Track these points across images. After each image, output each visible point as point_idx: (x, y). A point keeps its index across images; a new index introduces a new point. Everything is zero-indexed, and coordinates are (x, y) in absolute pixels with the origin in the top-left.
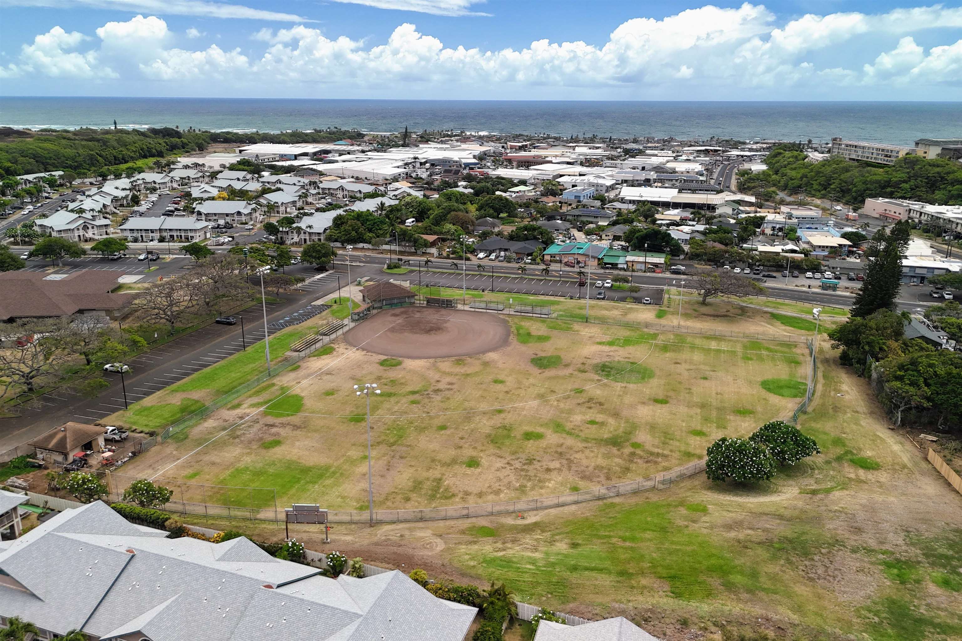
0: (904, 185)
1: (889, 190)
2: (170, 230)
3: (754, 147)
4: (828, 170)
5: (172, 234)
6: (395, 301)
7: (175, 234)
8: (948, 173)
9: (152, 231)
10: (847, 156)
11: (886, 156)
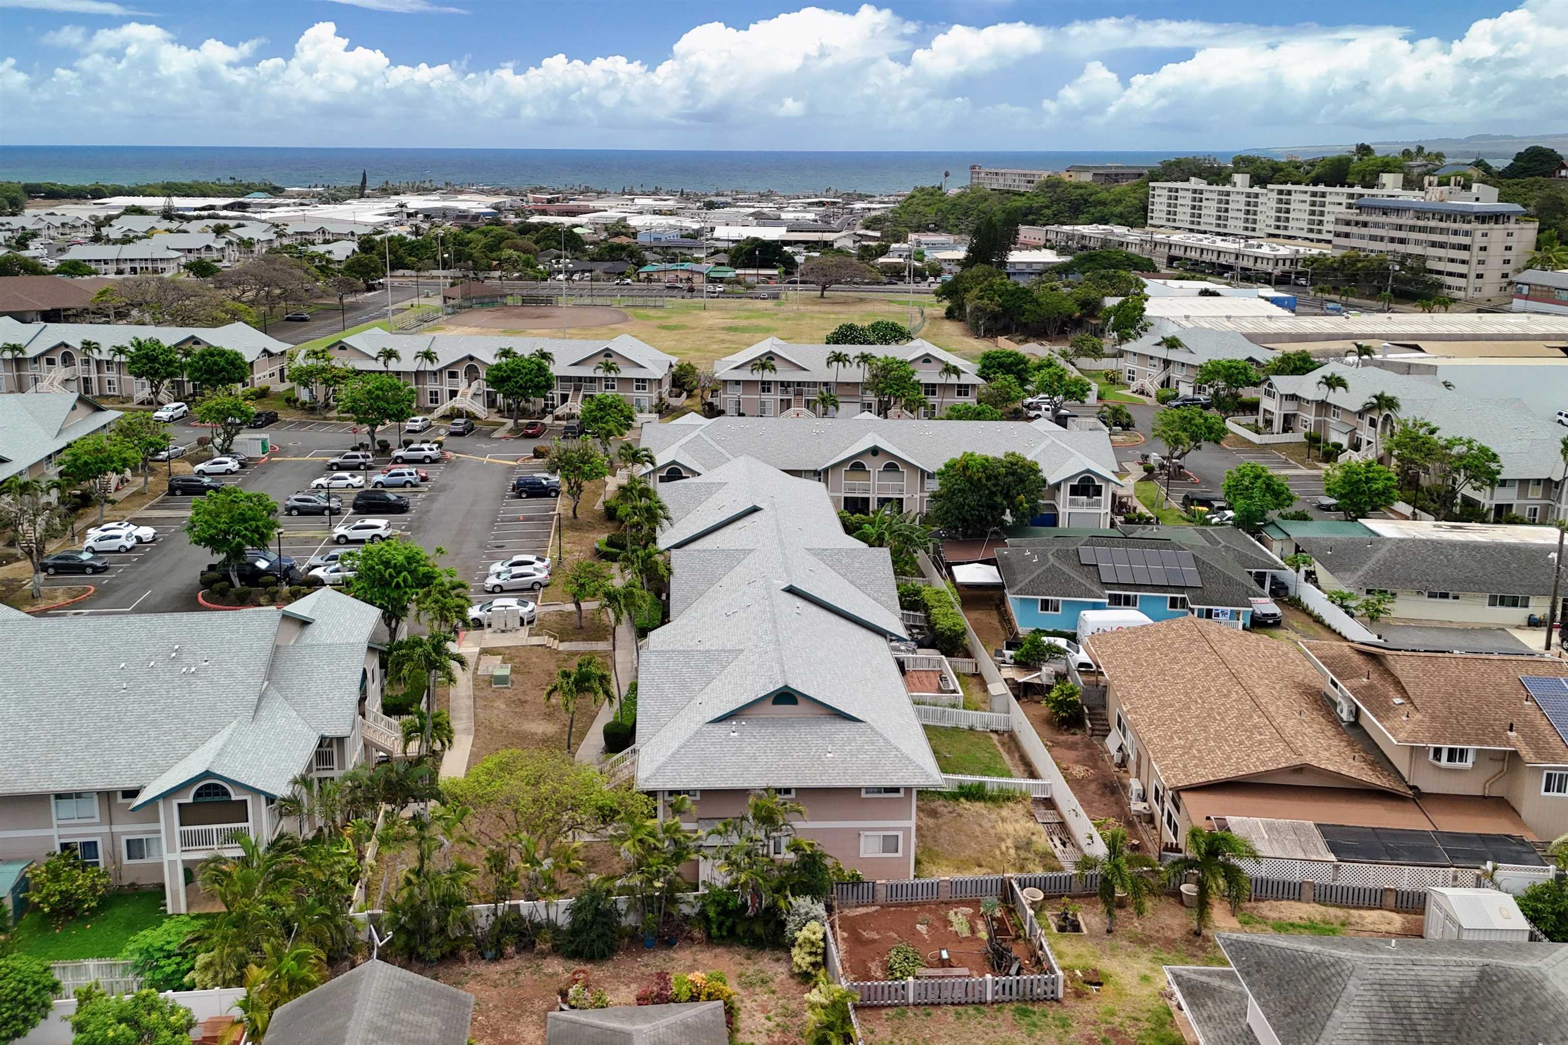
0: (1046, 211)
1: (1030, 217)
2: (131, 260)
3: (886, 199)
4: (965, 200)
5: (133, 265)
6: (487, 300)
7: (137, 265)
8: (1091, 195)
9: (106, 262)
10: (988, 187)
11: (1029, 182)
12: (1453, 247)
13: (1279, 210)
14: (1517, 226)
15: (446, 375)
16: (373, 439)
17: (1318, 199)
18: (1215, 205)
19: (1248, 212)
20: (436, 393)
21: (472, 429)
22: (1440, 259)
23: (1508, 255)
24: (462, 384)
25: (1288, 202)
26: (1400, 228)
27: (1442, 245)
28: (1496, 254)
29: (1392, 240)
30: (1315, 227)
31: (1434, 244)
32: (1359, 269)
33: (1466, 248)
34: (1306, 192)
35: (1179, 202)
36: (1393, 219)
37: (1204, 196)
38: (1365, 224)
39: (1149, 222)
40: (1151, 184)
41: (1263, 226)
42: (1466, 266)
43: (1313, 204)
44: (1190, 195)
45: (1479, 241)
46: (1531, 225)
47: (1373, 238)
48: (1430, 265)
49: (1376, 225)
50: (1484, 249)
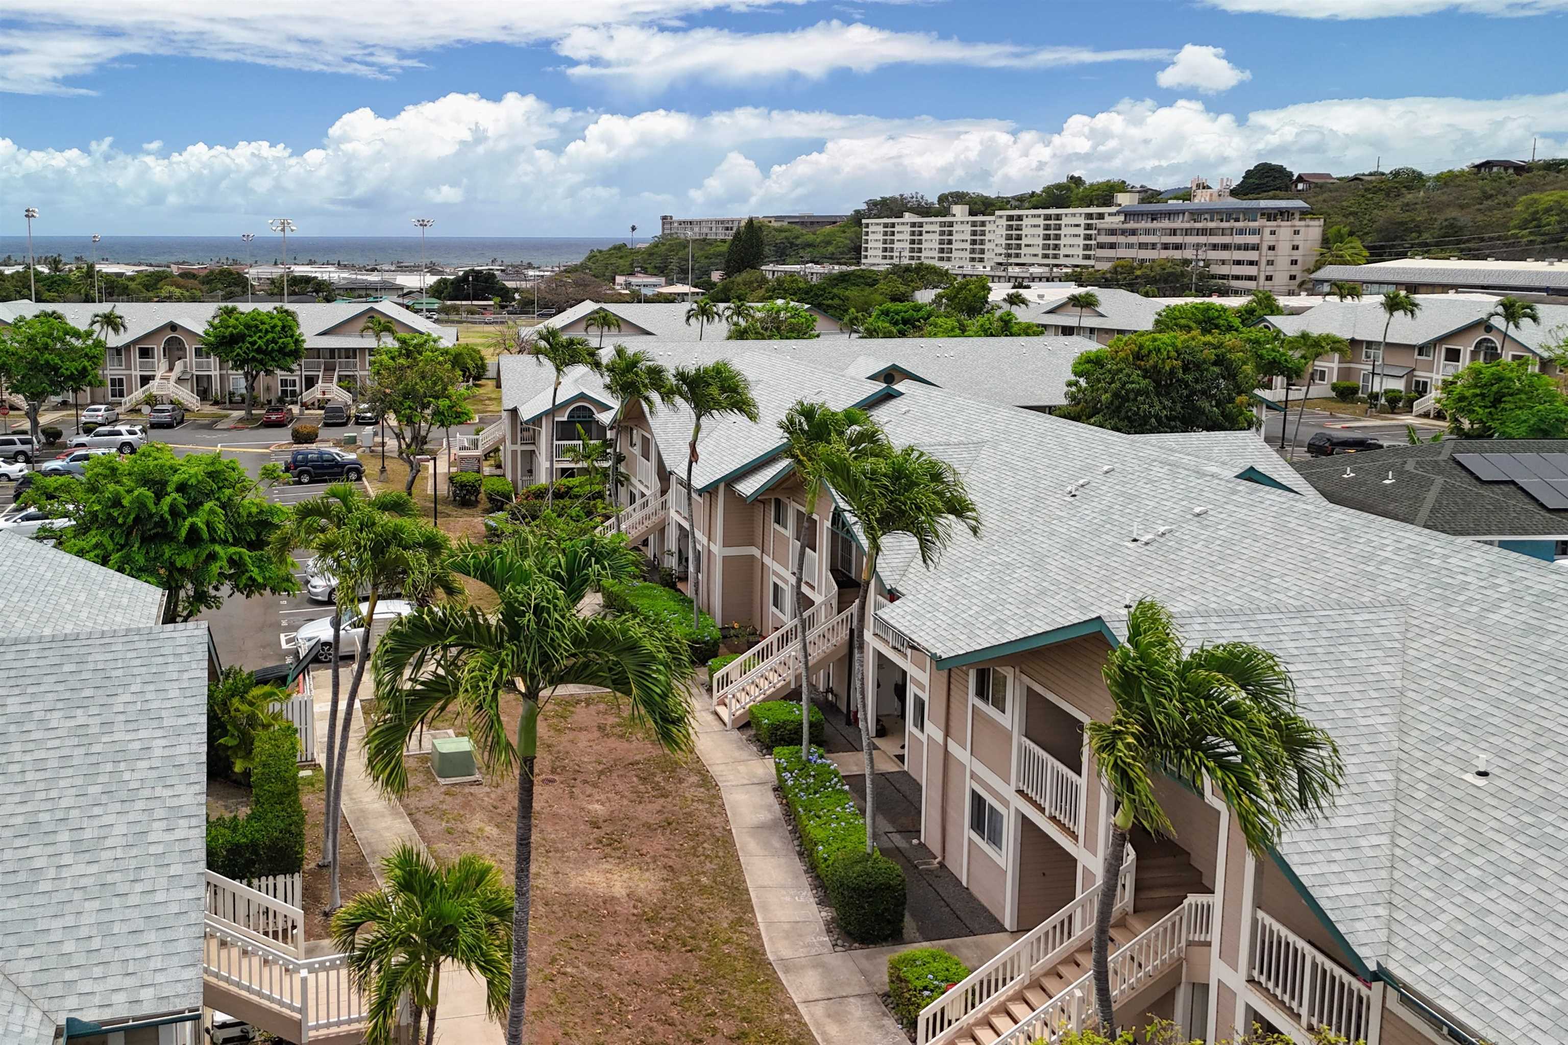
8: (794, 238)
11: (727, 229)
12: (1239, 247)
13: (1009, 237)
14: (1303, 223)
15: (135, 353)
16: (35, 423)
17: (1052, 222)
18: (937, 237)
19: (974, 242)
20: (121, 380)
21: (182, 421)
22: (1223, 262)
23: (1297, 255)
24: (160, 367)
25: (1019, 228)
26: (1174, 232)
27: (1226, 247)
28: (1284, 253)
29: (1166, 247)
30: (1051, 252)
31: (1215, 247)
32: (1137, 277)
33: (1255, 247)
34: (1039, 216)
35: (896, 237)
36: (1166, 224)
37: (924, 229)
38: (1133, 232)
39: (863, 261)
40: (864, 221)
41: (993, 256)
42: (1255, 268)
43: (1047, 227)
44: (908, 229)
45: (1268, 240)
46: (1316, 223)
47: (1142, 246)
48: (1215, 269)
49: (1147, 232)
50: (1271, 248)
